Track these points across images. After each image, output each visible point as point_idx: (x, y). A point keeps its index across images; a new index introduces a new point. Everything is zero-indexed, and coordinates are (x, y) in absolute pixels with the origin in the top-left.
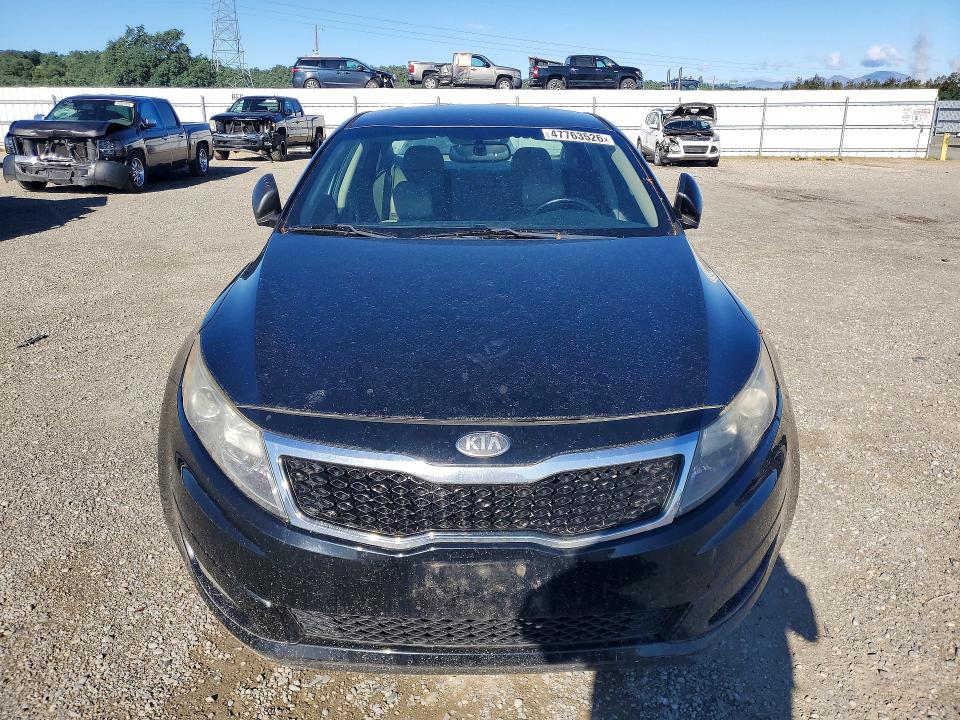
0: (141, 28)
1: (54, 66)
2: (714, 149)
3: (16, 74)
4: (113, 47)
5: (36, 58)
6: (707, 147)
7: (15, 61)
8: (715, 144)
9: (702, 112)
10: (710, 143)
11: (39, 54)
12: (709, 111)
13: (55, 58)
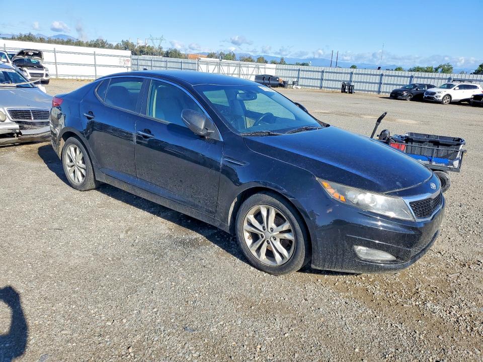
2: (47, 75)
6: (43, 74)
8: (47, 72)
9: (35, 54)
10: (44, 72)
12: (39, 54)
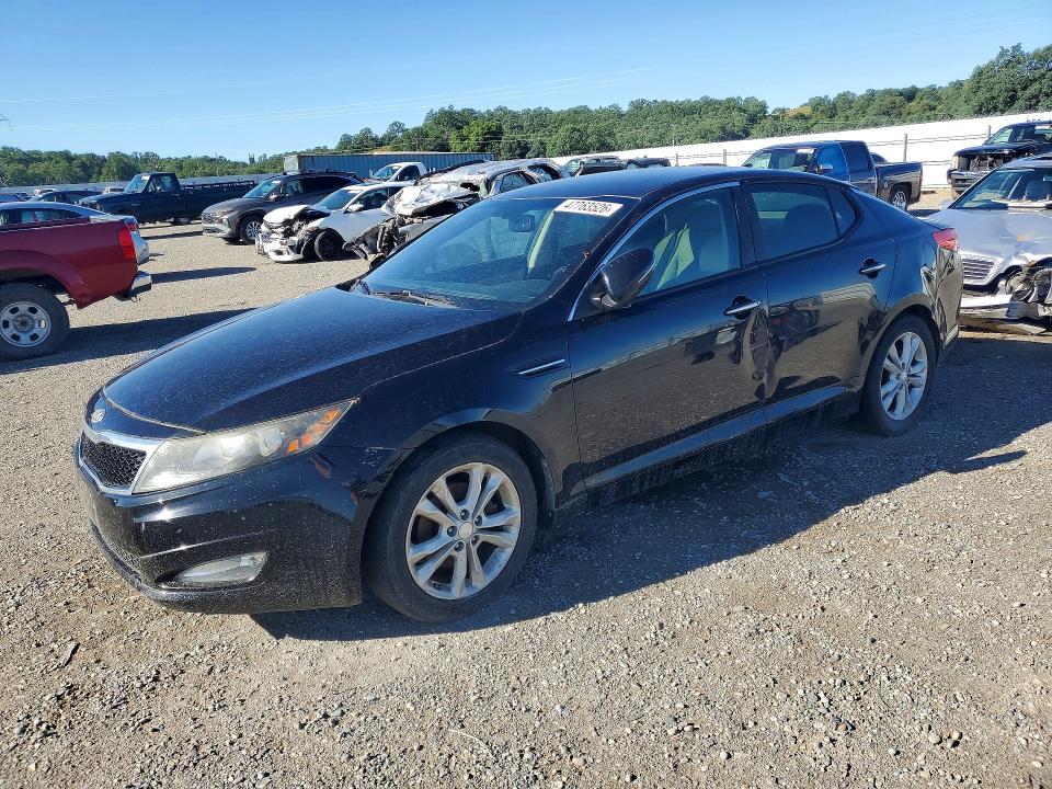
0: (1017, 48)
1: (928, 101)
3: (887, 113)
4: (979, 73)
5: (910, 95)
7: (889, 99)
11: (917, 89)
13: (933, 92)
